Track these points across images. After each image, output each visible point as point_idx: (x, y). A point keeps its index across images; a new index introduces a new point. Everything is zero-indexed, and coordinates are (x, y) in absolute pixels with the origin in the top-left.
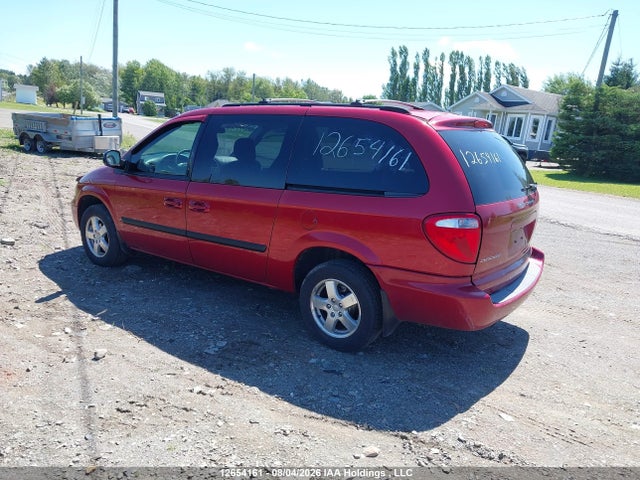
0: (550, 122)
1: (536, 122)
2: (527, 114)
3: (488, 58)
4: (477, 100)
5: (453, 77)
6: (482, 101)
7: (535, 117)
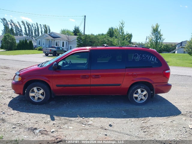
0: (67, 42)
1: (63, 43)
2: (61, 40)
3: (37, 23)
4: (45, 36)
5: (25, 28)
6: (47, 36)
7: (63, 41)
